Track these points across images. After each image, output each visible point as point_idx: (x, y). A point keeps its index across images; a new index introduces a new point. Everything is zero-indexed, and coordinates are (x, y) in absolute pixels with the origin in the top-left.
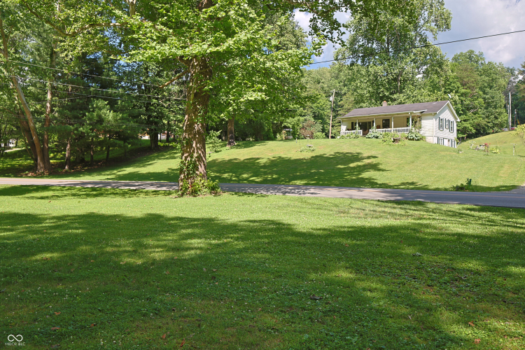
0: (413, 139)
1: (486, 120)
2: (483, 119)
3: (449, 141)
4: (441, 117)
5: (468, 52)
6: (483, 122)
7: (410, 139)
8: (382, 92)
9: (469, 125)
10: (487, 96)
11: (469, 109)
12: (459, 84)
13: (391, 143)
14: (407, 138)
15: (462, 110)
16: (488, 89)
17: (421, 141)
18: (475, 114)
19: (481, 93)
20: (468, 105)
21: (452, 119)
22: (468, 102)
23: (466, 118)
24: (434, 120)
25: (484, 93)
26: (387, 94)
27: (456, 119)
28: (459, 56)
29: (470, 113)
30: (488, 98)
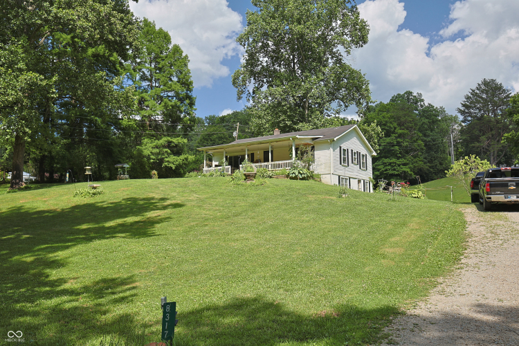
0: (295, 178)
1: (428, 164)
2: (425, 163)
3: (359, 181)
4: (344, 146)
5: (406, 93)
6: (426, 167)
7: (291, 178)
8: (283, 120)
9: (409, 170)
10: (429, 139)
11: (407, 152)
12: (395, 124)
13: (242, 182)
14: (288, 176)
15: (400, 153)
16: (429, 132)
17: (311, 181)
18: (415, 158)
19: (421, 135)
20: (406, 147)
21: (363, 151)
22: (405, 144)
23: (405, 161)
24: (331, 149)
25: (425, 135)
26: (289, 123)
27: (371, 152)
28: (396, 97)
29: (409, 157)
30: (429, 141)
